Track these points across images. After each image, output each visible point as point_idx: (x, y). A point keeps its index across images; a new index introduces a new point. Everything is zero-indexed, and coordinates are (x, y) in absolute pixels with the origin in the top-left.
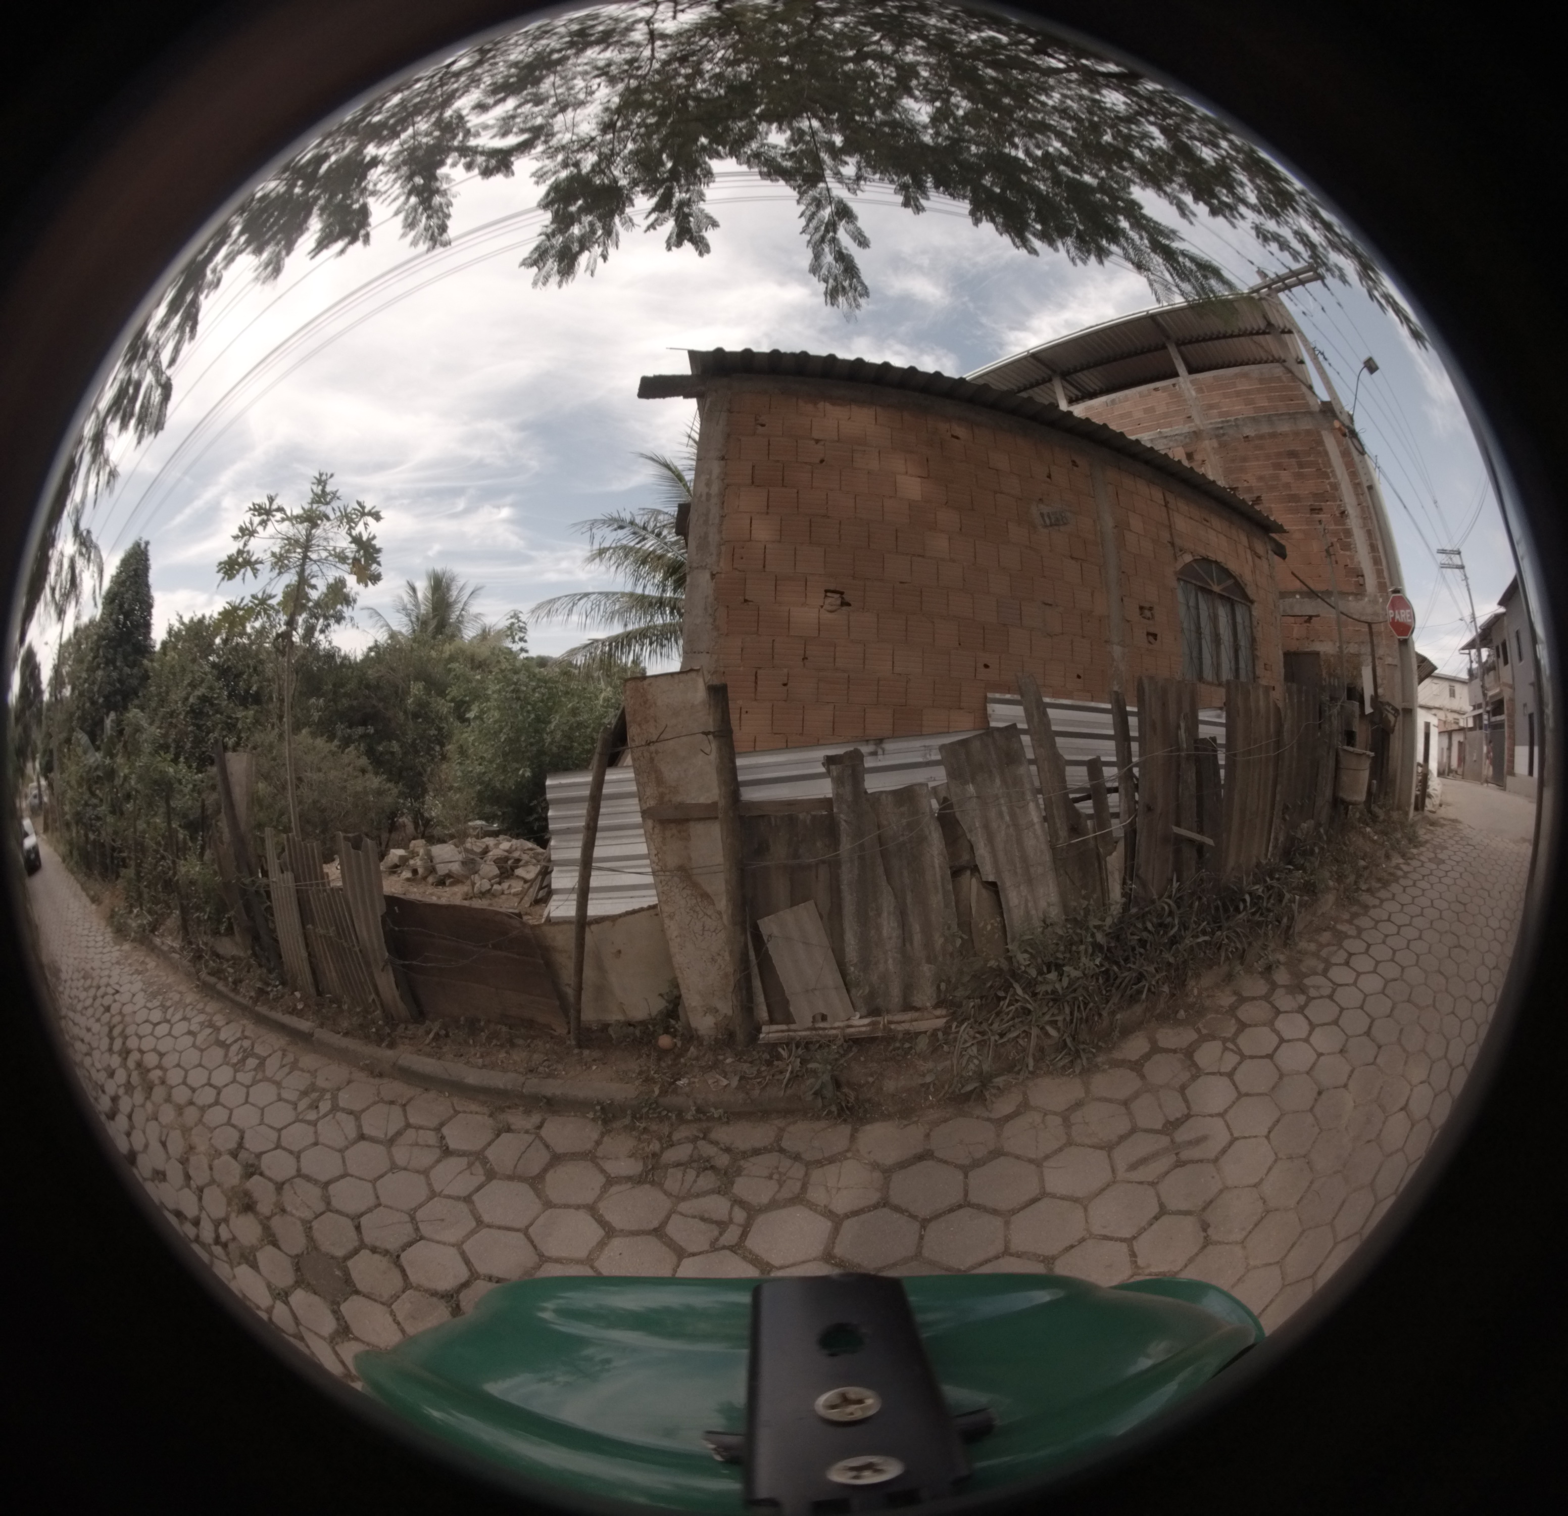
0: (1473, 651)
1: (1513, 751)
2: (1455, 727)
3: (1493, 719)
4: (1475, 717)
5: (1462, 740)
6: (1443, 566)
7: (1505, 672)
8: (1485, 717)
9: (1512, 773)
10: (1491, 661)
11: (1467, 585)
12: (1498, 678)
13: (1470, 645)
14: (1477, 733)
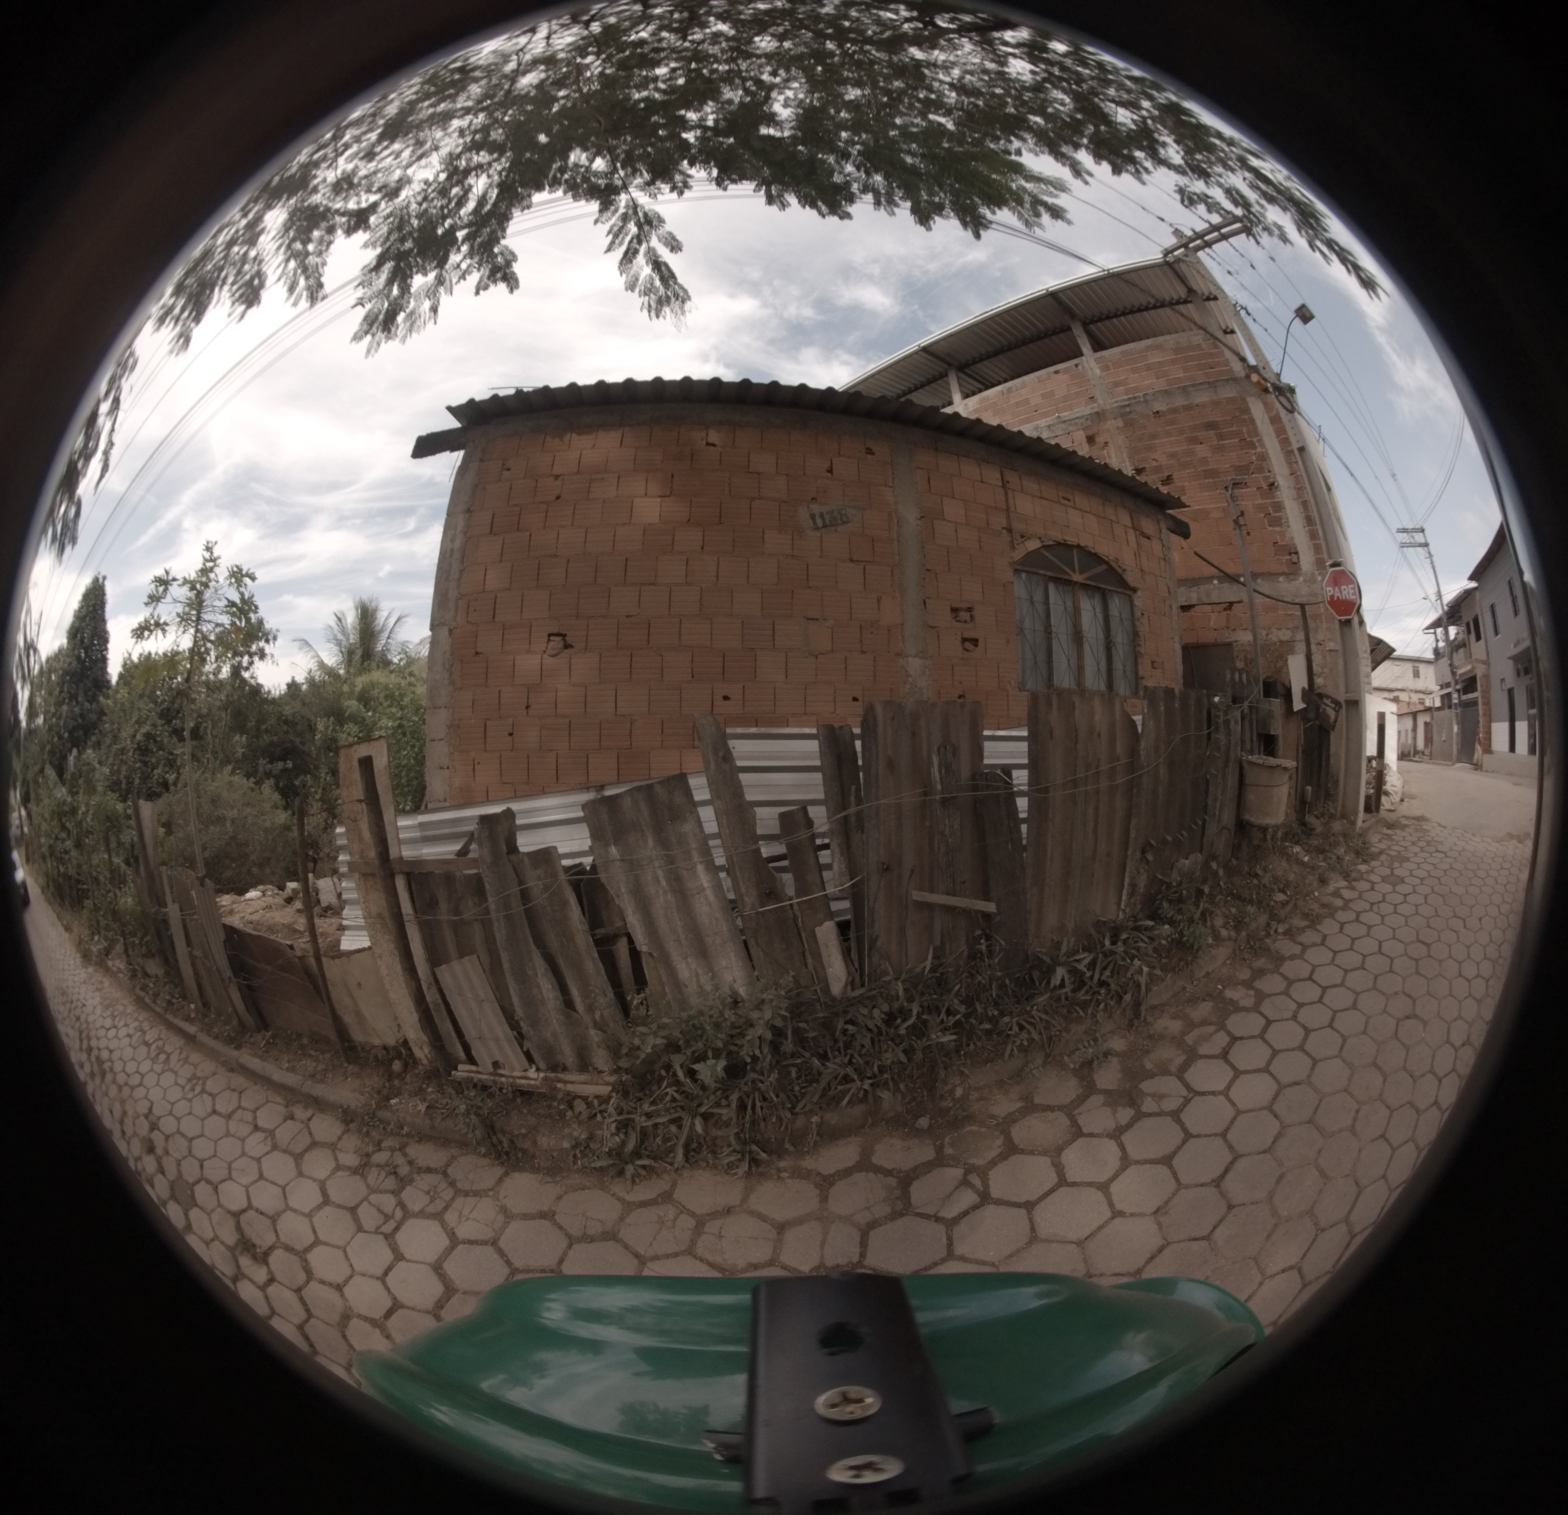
0: (1439, 631)
1: (1490, 728)
2: (1421, 708)
3: (1464, 697)
4: (1442, 697)
5: (1428, 720)
6: (1403, 545)
7: (1478, 649)
8: (1455, 696)
9: (1488, 750)
10: (1461, 637)
11: (1432, 563)
12: (1469, 655)
13: (1436, 624)
14: (1446, 712)
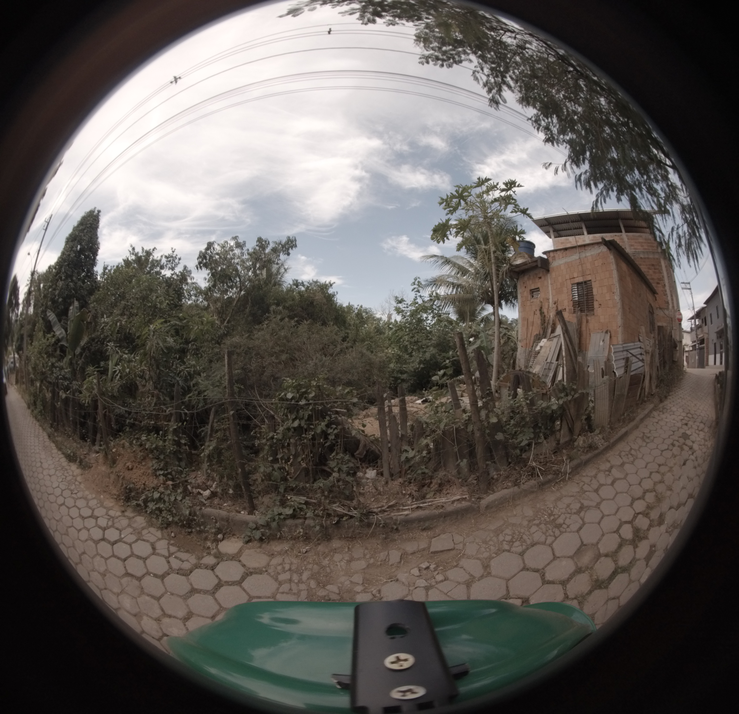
0: (693, 321)
1: (708, 357)
3: (700, 346)
4: (693, 346)
7: (705, 329)
8: (697, 346)
10: (700, 323)
12: (702, 331)
13: (692, 318)
